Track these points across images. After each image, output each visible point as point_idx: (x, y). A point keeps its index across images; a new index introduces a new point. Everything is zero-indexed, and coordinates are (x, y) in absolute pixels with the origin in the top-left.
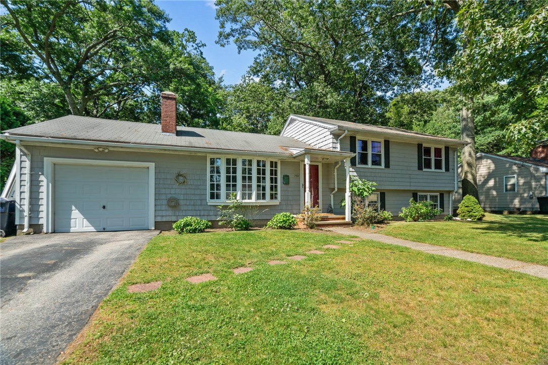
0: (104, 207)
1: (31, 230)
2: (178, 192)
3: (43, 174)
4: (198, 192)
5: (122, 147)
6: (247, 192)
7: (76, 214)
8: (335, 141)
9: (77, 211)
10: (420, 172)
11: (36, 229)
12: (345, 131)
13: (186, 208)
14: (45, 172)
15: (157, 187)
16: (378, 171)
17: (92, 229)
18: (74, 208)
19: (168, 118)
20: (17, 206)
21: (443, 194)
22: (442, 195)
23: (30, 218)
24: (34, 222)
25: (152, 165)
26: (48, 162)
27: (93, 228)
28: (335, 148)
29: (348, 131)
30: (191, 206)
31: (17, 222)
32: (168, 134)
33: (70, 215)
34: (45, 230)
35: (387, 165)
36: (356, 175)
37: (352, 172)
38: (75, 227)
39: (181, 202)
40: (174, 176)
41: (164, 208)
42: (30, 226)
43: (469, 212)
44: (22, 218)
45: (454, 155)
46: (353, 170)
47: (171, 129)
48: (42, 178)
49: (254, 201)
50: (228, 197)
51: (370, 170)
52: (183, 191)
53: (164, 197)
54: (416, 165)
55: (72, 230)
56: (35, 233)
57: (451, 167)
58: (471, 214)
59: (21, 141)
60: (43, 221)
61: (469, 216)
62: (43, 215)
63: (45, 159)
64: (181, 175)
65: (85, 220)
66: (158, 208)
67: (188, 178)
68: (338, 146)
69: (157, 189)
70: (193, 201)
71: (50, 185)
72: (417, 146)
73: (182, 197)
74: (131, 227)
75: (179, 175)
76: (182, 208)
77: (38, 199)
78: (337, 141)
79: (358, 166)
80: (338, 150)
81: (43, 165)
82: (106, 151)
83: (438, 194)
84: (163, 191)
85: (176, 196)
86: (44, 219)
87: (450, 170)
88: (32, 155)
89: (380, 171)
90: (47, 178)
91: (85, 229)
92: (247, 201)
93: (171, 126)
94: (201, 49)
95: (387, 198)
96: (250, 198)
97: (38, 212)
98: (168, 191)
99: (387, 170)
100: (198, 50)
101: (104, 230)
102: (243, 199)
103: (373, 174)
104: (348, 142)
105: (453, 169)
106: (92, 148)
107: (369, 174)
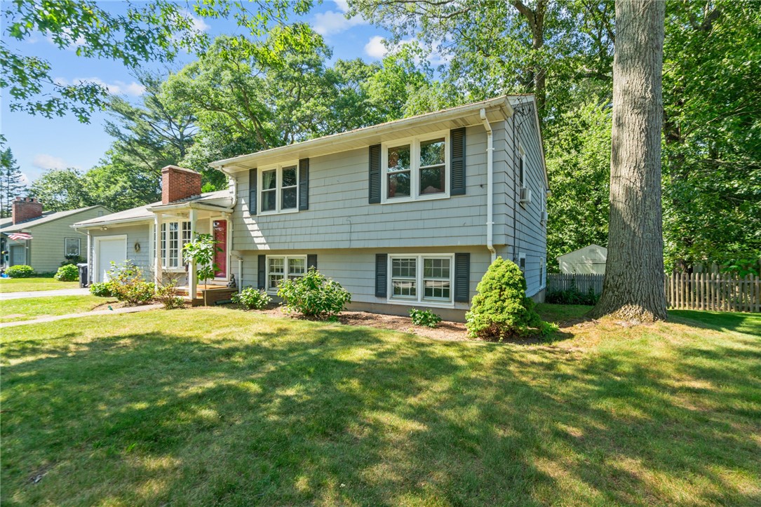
2: (137, 259)
4: (145, 258)
10: (375, 208)
14: (94, 247)
15: (128, 255)
16: (288, 218)
21: (467, 256)
22: (463, 258)
23: (90, 277)
25: (126, 237)
35: (304, 204)
37: (252, 224)
40: (134, 245)
45: (487, 144)
46: (254, 222)
48: (93, 251)
51: (277, 219)
52: (139, 258)
54: (367, 193)
63: (94, 238)
67: (141, 246)
68: (234, 189)
71: (96, 255)
73: (138, 264)
75: (137, 243)
79: (260, 213)
80: (233, 195)
82: (105, 229)
83: (451, 256)
86: (94, 278)
87: (469, 189)
88: (91, 236)
89: (292, 217)
90: (95, 251)
92: (173, 268)
95: (319, 266)
97: (92, 274)
98: (132, 258)
99: (304, 214)
103: (281, 225)
104: (247, 179)
105: (481, 186)
106: (98, 228)
107: (275, 225)
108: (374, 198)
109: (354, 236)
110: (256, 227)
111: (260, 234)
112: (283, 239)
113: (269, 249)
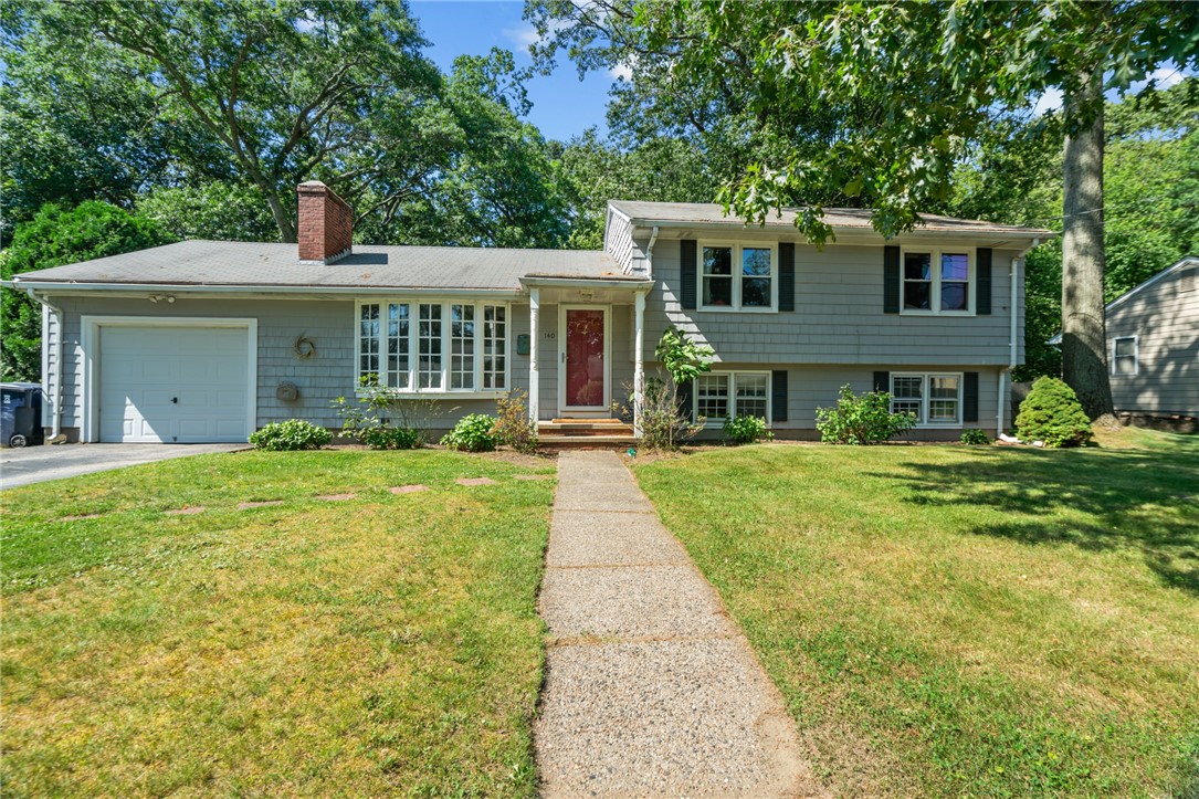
0: (175, 400)
1: (64, 437)
2: (301, 373)
3: (79, 344)
4: (337, 372)
5: (188, 292)
6: (430, 372)
7: (131, 411)
8: (639, 253)
9: (133, 406)
10: (892, 318)
11: (70, 435)
12: (652, 228)
13: (314, 403)
14: (82, 341)
15: (261, 362)
16: (758, 319)
17: (156, 438)
18: (128, 401)
19: (311, 232)
20: (45, 397)
21: (976, 374)
22: (972, 378)
23: (61, 417)
24: (67, 425)
25: (252, 323)
26: (88, 323)
27: (157, 436)
28: (640, 270)
29: (660, 228)
30: (323, 400)
31: (44, 425)
32: (310, 262)
33: (123, 413)
34: (82, 438)
35: (787, 303)
36: (696, 329)
37: (686, 323)
38: (130, 434)
39: (306, 393)
40: (292, 343)
41: (274, 402)
42: (62, 430)
43: (1042, 423)
44: (50, 417)
45: (1011, 268)
46: (689, 319)
47: (316, 252)
48: (79, 350)
49: (444, 391)
50: (392, 382)
51: (738, 319)
52: (310, 371)
53: (273, 382)
54: (881, 301)
55: (126, 438)
56: (67, 442)
57: (996, 302)
58: (1046, 427)
59: (36, 290)
60: (79, 423)
61: (1039, 435)
62: (80, 412)
63: (83, 317)
64: (304, 341)
65: (145, 422)
66: (264, 402)
67: (318, 346)
68: (647, 264)
69: (261, 368)
70: (327, 390)
71: (91, 361)
72: (882, 252)
73: (307, 383)
74: (219, 438)
75: (301, 341)
76: (307, 404)
77: (74, 386)
78: (645, 253)
79: (700, 307)
80: (647, 274)
81: (79, 329)
82: (171, 300)
83: (958, 376)
84: (272, 371)
85: (295, 381)
86: (82, 419)
87: (993, 310)
88: (64, 313)
89: (766, 319)
90: (85, 351)
91: (145, 438)
92: (429, 390)
93: (316, 247)
94: (523, 83)
95: (791, 386)
96: (436, 384)
97: (74, 407)
98: (280, 372)
99: (786, 316)
100: (517, 86)
101: (175, 441)
102: (420, 387)
103: (745, 328)
104: (676, 254)
105: (1004, 308)
106: (146, 296)
107: (732, 328)
108: (891, 306)
109: (864, 350)
110: (694, 328)
111: (702, 338)
112: (749, 348)
113: (720, 361)
